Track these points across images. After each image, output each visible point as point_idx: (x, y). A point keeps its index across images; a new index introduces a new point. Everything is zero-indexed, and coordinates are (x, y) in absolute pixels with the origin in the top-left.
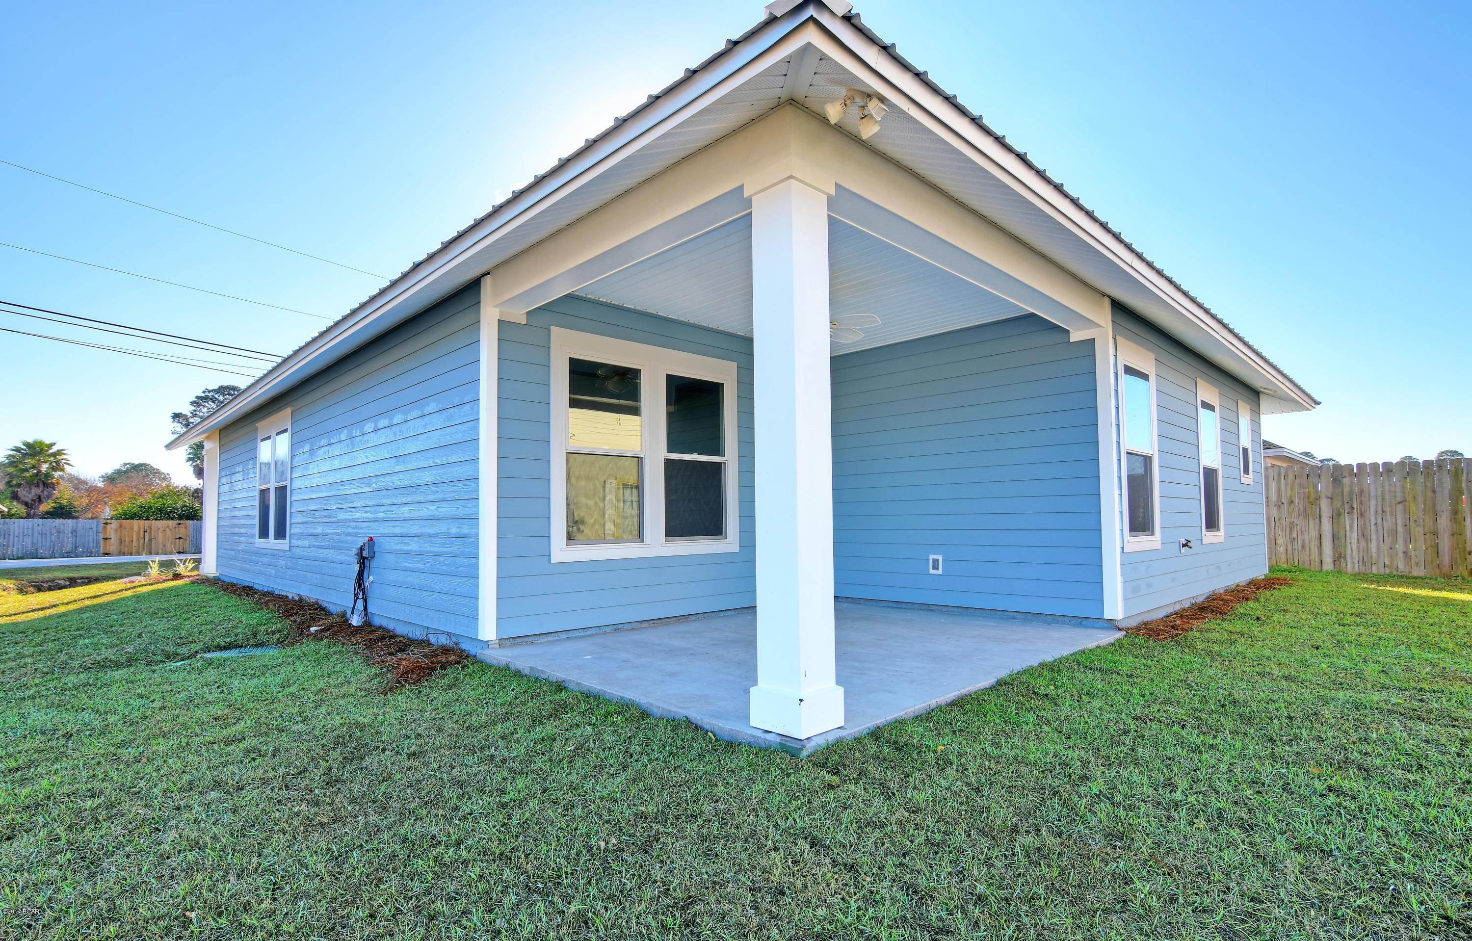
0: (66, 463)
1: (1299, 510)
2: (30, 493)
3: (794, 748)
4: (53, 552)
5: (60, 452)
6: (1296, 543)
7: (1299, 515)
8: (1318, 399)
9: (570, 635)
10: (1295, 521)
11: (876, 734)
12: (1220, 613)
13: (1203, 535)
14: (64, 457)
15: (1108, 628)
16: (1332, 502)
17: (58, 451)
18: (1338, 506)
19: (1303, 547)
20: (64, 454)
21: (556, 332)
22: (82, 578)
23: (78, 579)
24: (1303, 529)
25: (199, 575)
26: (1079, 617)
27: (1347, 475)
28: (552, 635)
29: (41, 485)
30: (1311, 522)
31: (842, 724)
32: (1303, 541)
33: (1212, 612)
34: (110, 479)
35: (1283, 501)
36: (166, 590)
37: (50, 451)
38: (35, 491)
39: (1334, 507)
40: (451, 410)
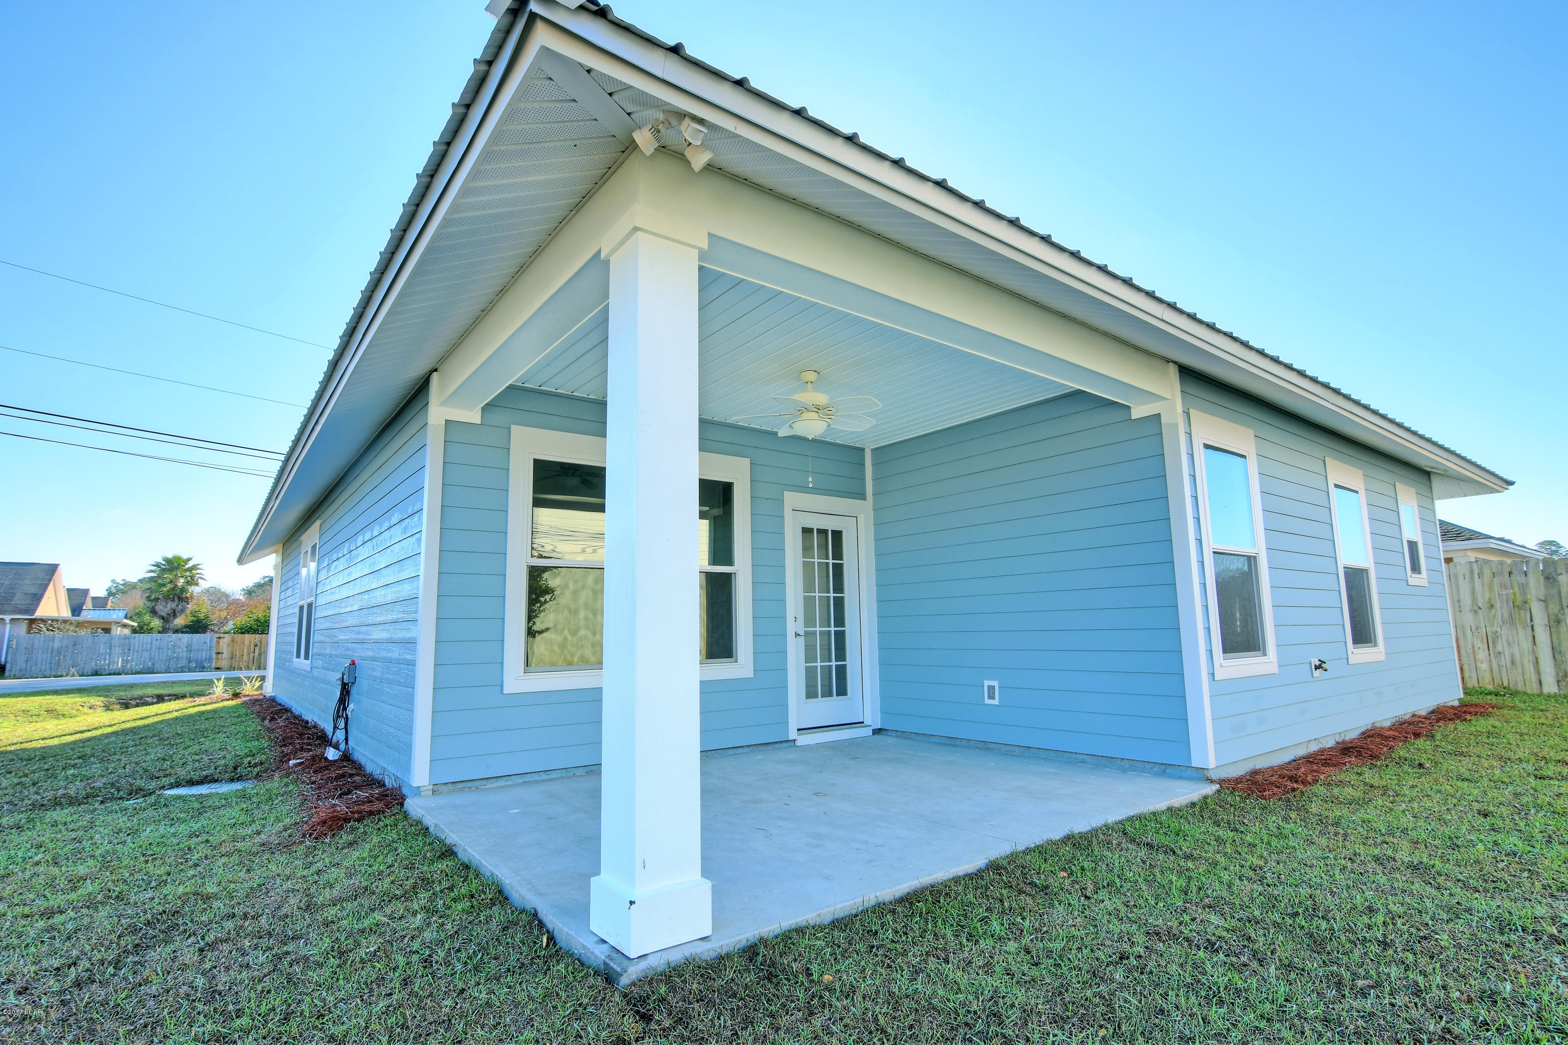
0: (202, 578)
1: (1502, 616)
2: (166, 607)
3: (615, 971)
4: (168, 667)
5: (195, 567)
6: (1503, 658)
7: (1503, 623)
8: (1509, 478)
9: (528, 778)
10: (1499, 630)
11: (751, 951)
12: (1371, 756)
13: (1349, 653)
14: (199, 571)
15: (1199, 780)
16: (1547, 607)
17: (194, 566)
18: (1556, 611)
19: (1513, 663)
20: (199, 569)
21: (517, 431)
22: (169, 695)
23: (166, 696)
24: (1511, 640)
25: (261, 694)
26: (1162, 764)
27: (1563, 571)
28: (504, 778)
29: (176, 599)
30: (1521, 631)
31: (708, 932)
32: (1512, 655)
33: (1359, 755)
34: (249, 592)
35: (1480, 605)
36: (222, 709)
37: (187, 566)
38: (171, 605)
39: (1550, 611)
40: (406, 521)
